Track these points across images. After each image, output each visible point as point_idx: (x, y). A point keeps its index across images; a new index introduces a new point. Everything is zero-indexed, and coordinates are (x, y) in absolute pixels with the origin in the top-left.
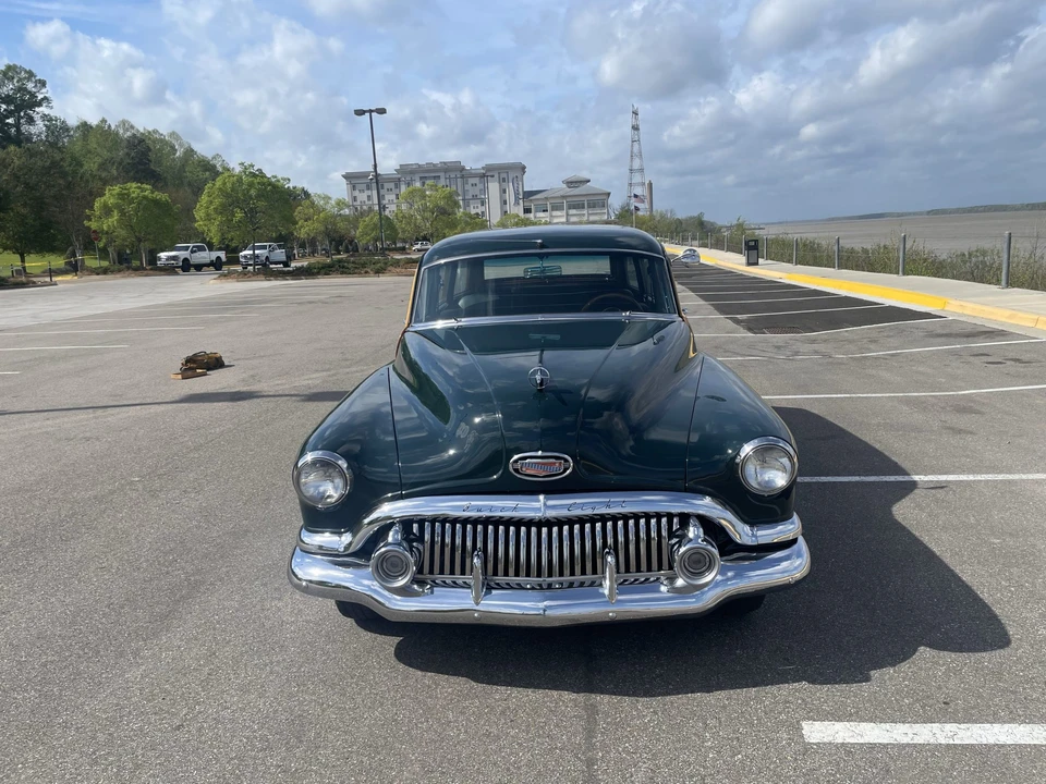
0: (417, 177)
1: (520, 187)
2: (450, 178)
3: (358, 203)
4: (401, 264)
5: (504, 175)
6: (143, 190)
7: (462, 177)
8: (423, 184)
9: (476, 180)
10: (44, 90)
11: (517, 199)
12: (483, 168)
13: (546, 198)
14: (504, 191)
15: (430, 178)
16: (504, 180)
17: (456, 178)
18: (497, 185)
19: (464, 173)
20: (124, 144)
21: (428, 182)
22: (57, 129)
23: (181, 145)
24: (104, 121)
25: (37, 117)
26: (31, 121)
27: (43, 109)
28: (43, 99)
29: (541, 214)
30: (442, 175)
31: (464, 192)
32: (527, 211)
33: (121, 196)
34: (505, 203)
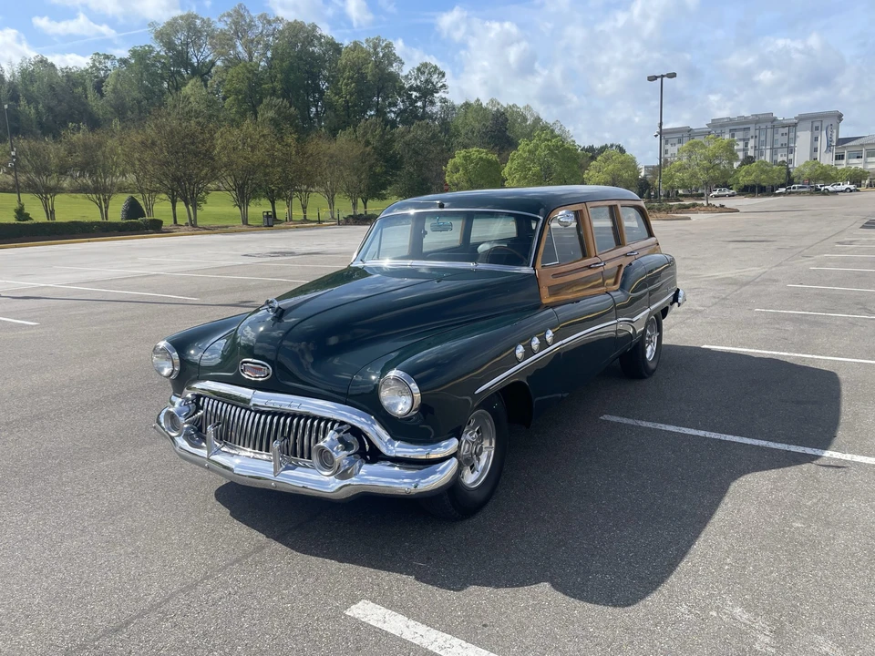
0: (727, 130)
1: (834, 134)
2: (759, 129)
3: (669, 155)
4: (673, 209)
5: (816, 124)
6: (480, 153)
7: (773, 127)
8: (733, 136)
9: (786, 130)
10: (443, 80)
11: (829, 146)
12: (796, 118)
13: (862, 145)
14: (816, 139)
15: (740, 130)
16: (817, 129)
17: (767, 128)
18: (809, 133)
19: (775, 123)
20: (491, 116)
21: (737, 133)
22: (449, 108)
23: (532, 115)
24: (478, 100)
25: (437, 100)
26: (432, 103)
27: (441, 94)
28: (441, 87)
29: (855, 161)
30: (752, 127)
31: (773, 142)
32: (839, 157)
33: (465, 158)
34: (816, 150)
